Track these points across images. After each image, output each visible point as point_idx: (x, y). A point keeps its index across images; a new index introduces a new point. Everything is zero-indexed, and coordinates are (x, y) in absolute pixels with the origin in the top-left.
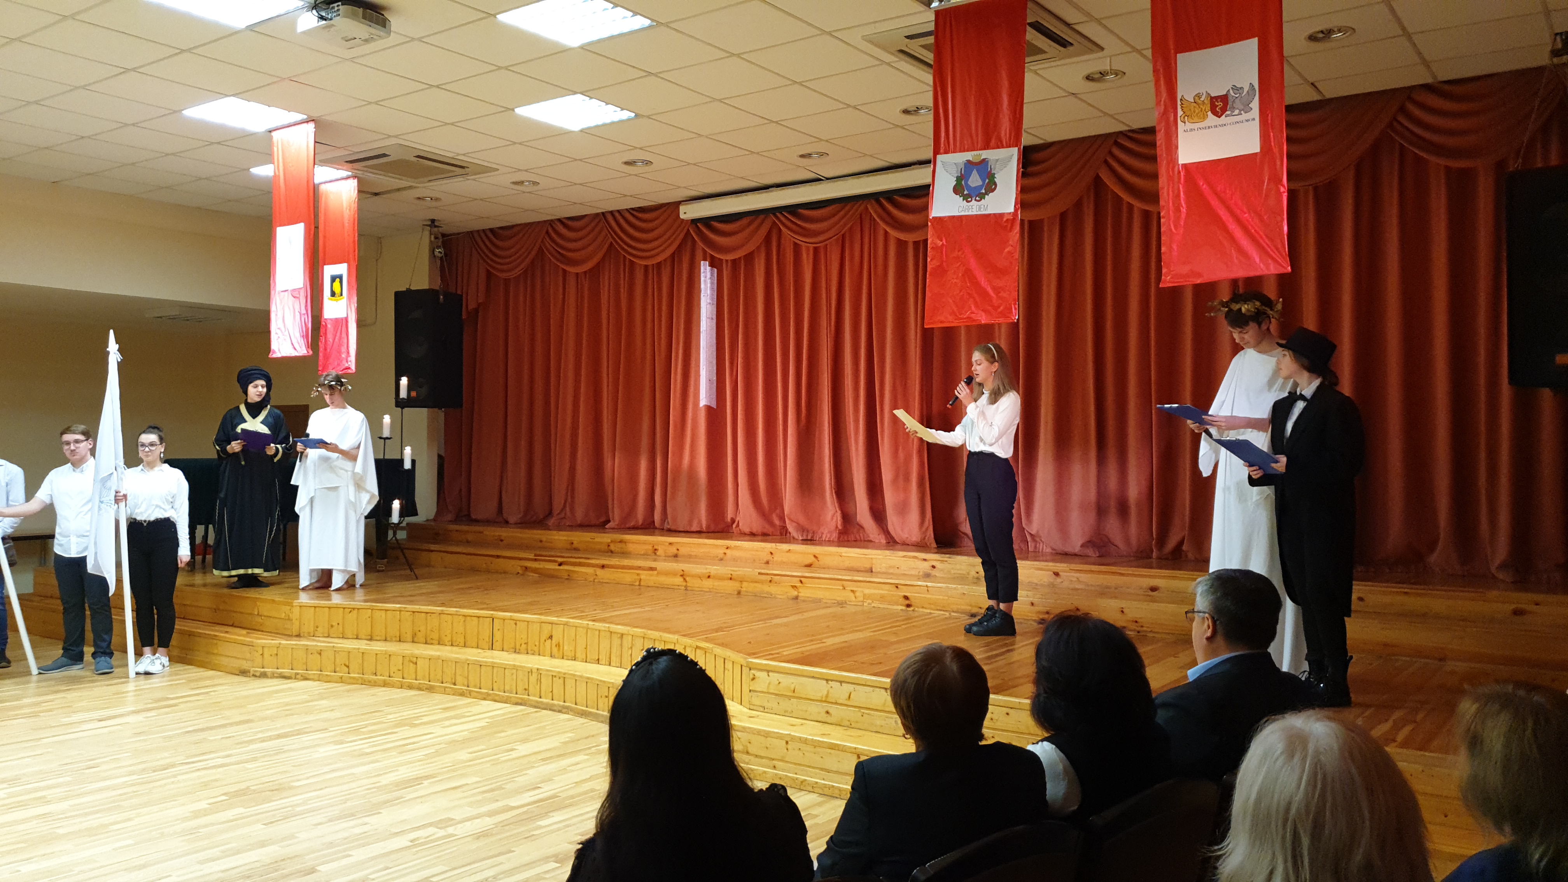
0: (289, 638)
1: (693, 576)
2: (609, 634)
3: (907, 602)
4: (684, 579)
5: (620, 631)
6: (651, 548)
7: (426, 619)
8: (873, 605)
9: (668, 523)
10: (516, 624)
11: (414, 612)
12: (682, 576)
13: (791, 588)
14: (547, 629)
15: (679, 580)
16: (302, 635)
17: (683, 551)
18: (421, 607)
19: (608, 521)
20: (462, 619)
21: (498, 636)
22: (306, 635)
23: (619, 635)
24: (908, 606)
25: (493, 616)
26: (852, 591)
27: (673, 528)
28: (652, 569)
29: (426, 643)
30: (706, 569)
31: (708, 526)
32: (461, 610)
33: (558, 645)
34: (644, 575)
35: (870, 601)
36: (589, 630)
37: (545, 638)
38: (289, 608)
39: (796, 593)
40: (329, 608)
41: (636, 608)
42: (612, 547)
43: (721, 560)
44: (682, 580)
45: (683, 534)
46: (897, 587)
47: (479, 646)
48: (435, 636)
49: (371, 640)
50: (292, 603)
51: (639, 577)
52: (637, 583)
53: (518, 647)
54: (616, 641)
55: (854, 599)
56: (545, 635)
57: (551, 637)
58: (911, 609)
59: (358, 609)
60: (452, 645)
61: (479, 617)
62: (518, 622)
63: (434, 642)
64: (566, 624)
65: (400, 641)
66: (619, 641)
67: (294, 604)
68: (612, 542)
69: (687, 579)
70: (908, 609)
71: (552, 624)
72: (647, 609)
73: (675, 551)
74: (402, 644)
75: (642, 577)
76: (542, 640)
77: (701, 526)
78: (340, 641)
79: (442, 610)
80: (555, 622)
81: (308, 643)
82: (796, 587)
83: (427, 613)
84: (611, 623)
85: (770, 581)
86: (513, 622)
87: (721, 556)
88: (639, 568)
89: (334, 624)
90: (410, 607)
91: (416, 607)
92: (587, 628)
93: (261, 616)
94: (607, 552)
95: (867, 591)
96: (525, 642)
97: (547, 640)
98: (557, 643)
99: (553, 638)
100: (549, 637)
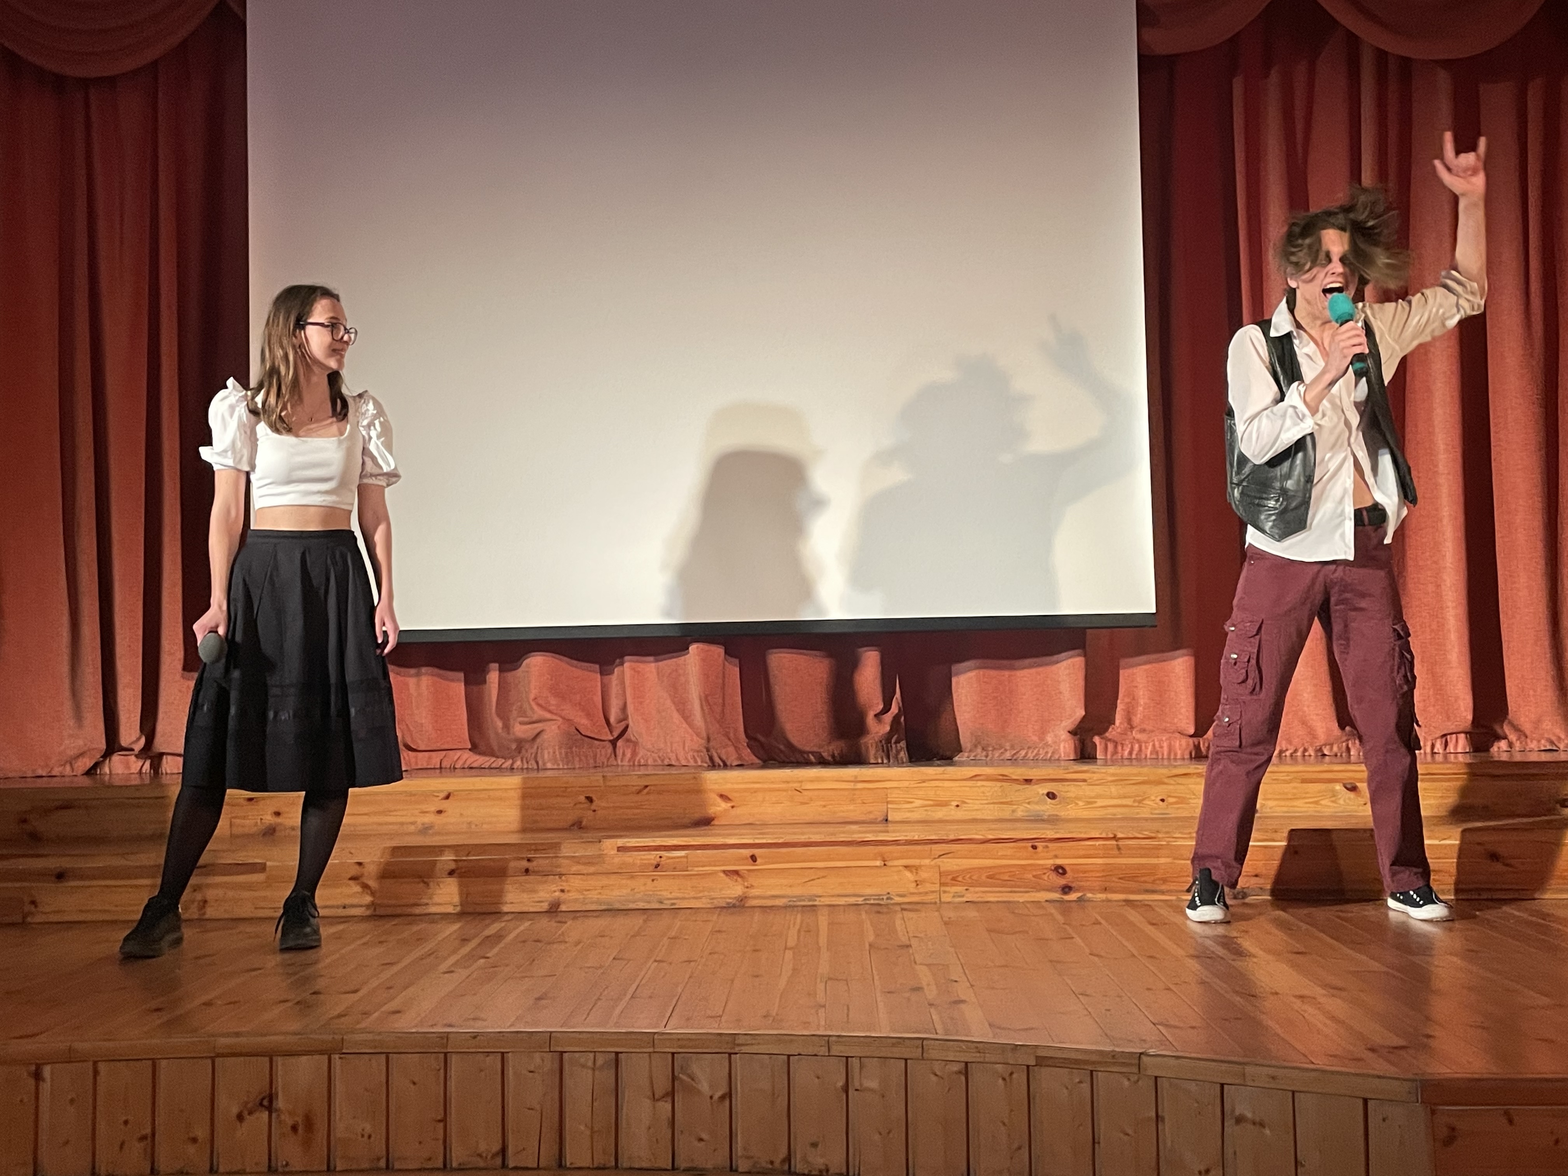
3: (1062, 881)
4: (366, 888)
8: (969, 897)
13: (722, 875)
14: (246, 1077)
24: (1067, 889)
26: (906, 867)
33: (304, 1126)
35: (959, 889)
39: (735, 890)
43: (427, 829)
46: (1034, 847)
55: (912, 887)
56: (239, 1096)
58: (1073, 896)
70: (1066, 898)
82: (736, 873)
85: (657, 866)
87: (428, 818)
95: (950, 864)
96: (144, 1132)
97: (250, 1113)
98: (300, 1120)
99: (280, 1103)
100: (258, 1101)
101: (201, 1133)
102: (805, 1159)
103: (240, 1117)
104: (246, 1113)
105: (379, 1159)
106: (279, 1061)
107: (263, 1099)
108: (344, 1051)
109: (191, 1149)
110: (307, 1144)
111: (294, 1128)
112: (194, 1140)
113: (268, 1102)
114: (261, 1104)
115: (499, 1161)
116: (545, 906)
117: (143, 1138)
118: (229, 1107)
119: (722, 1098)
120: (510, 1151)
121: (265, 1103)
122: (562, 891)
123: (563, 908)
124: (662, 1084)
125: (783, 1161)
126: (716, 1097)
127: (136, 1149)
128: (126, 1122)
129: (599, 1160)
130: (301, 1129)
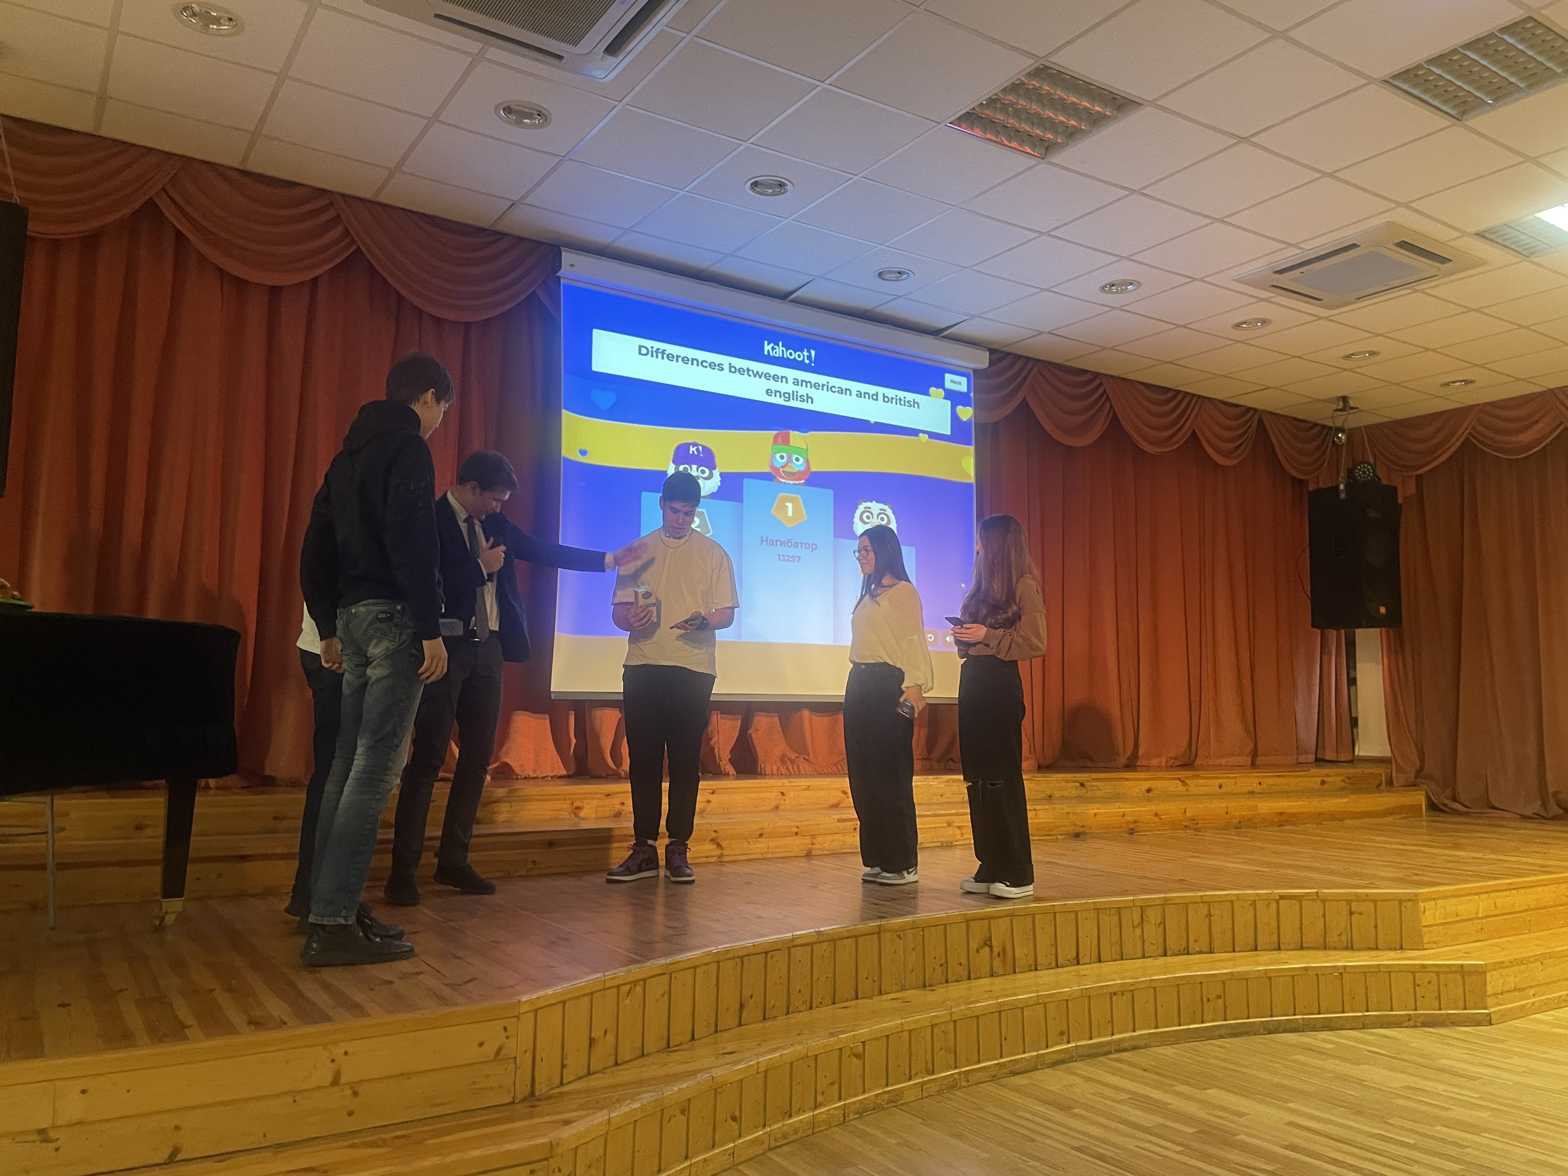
4: (719, 845)
12: (712, 840)
14: (978, 931)
16: (538, 1090)
22: (544, 1088)
37: (976, 946)
40: (591, 995)
44: (713, 847)
50: (516, 1007)
59: (645, 980)
67: (522, 1010)
69: (724, 844)
89: (597, 1036)
97: (982, 948)
98: (1000, 949)
99: (993, 942)
100: (983, 942)
101: (963, 960)
102: (1194, 949)
103: (978, 951)
105: (1031, 966)
106: (992, 921)
109: (960, 968)
110: (1004, 962)
111: (999, 954)
112: (961, 964)
113: (988, 942)
114: (985, 943)
115: (1075, 962)
116: (804, 853)
117: (942, 965)
118: (974, 945)
119: (1160, 924)
120: (1080, 956)
122: (813, 844)
123: (813, 853)
124: (1137, 919)
125: (1184, 950)
126: (1157, 923)
127: (939, 970)
128: (935, 958)
129: (1114, 957)
130: (1001, 954)
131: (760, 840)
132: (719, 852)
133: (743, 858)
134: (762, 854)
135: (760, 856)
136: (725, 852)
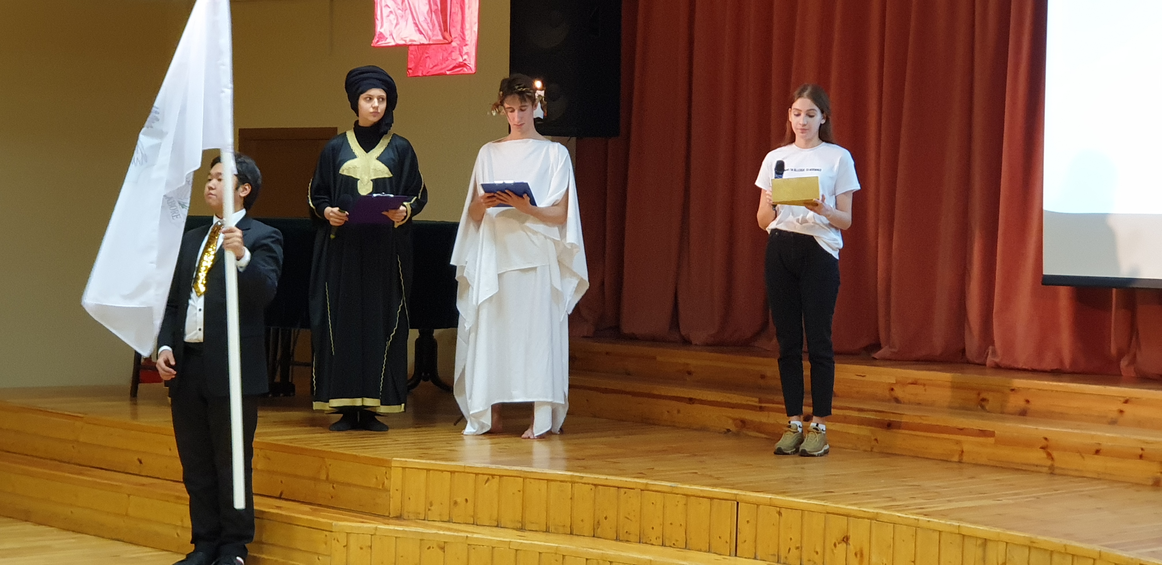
0: (386, 521)
1: (1065, 449)
2: (959, 539)
4: (1049, 455)
5: (979, 535)
6: (973, 395)
7: (618, 498)
9: (994, 353)
10: (780, 513)
11: (596, 485)
12: (1042, 448)
14: (838, 526)
15: (1037, 456)
16: (405, 516)
17: (1036, 404)
18: (609, 477)
19: (877, 346)
20: (682, 500)
21: (745, 531)
22: (412, 516)
23: (979, 542)
25: (738, 498)
27: (1006, 362)
28: (983, 433)
29: (617, 539)
30: (1092, 437)
31: (1074, 362)
32: (680, 486)
33: (860, 554)
34: (969, 444)
36: (919, 531)
37: (834, 541)
38: (384, 470)
40: (452, 472)
41: (985, 498)
42: (899, 392)
43: (1113, 422)
44: (1043, 454)
45: (1030, 375)
47: (713, 551)
48: (634, 528)
49: (522, 529)
50: (389, 462)
51: (956, 447)
52: (956, 458)
53: (783, 554)
54: (973, 551)
56: (835, 535)
57: (846, 539)
59: (501, 476)
60: (663, 545)
61: (712, 499)
62: (783, 511)
63: (632, 538)
64: (874, 518)
65: (571, 534)
66: (979, 552)
67: (393, 464)
68: (897, 383)
69: (1055, 454)
71: (848, 516)
72: (1005, 501)
73: (1022, 404)
74: (575, 538)
75: (966, 448)
76: (829, 545)
77: (1061, 362)
78: (471, 528)
79: (647, 484)
80: (855, 513)
81: (420, 530)
83: (618, 488)
84: (960, 520)
86: (773, 511)
87: (1114, 415)
88: (961, 431)
89: (459, 500)
90: (589, 477)
91: (601, 478)
92: (917, 527)
93: (333, 482)
94: (889, 401)
96: (797, 546)
97: (839, 543)
98: (858, 550)
99: (851, 541)
100: (842, 538)
101: (820, 550)
103: (835, 545)
104: (837, 544)
106: (850, 521)
107: (844, 538)
108: (878, 520)
109: (815, 557)
110: (860, 563)
111: (856, 555)
112: (817, 553)
114: (843, 540)
117: (797, 548)
118: (831, 539)
121: (845, 540)
128: (791, 539)
130: (858, 556)
131: (1096, 456)
132: (1049, 463)
133: (1073, 473)
134: (1099, 474)
135: (1095, 476)
136: (1056, 464)
